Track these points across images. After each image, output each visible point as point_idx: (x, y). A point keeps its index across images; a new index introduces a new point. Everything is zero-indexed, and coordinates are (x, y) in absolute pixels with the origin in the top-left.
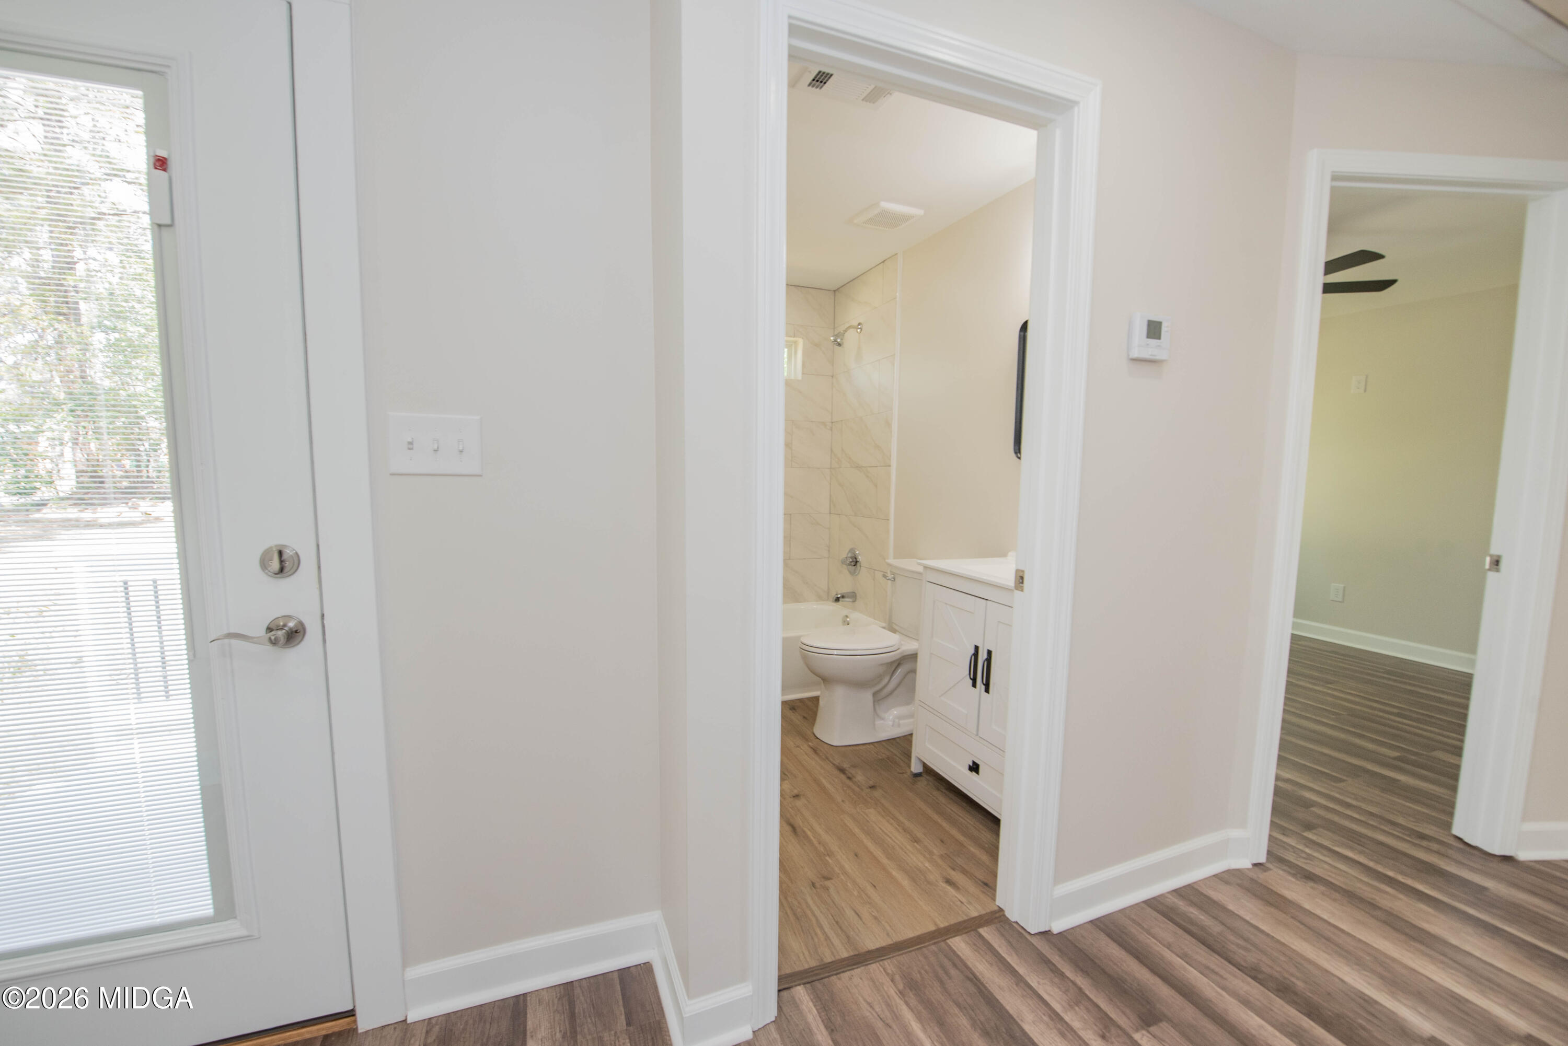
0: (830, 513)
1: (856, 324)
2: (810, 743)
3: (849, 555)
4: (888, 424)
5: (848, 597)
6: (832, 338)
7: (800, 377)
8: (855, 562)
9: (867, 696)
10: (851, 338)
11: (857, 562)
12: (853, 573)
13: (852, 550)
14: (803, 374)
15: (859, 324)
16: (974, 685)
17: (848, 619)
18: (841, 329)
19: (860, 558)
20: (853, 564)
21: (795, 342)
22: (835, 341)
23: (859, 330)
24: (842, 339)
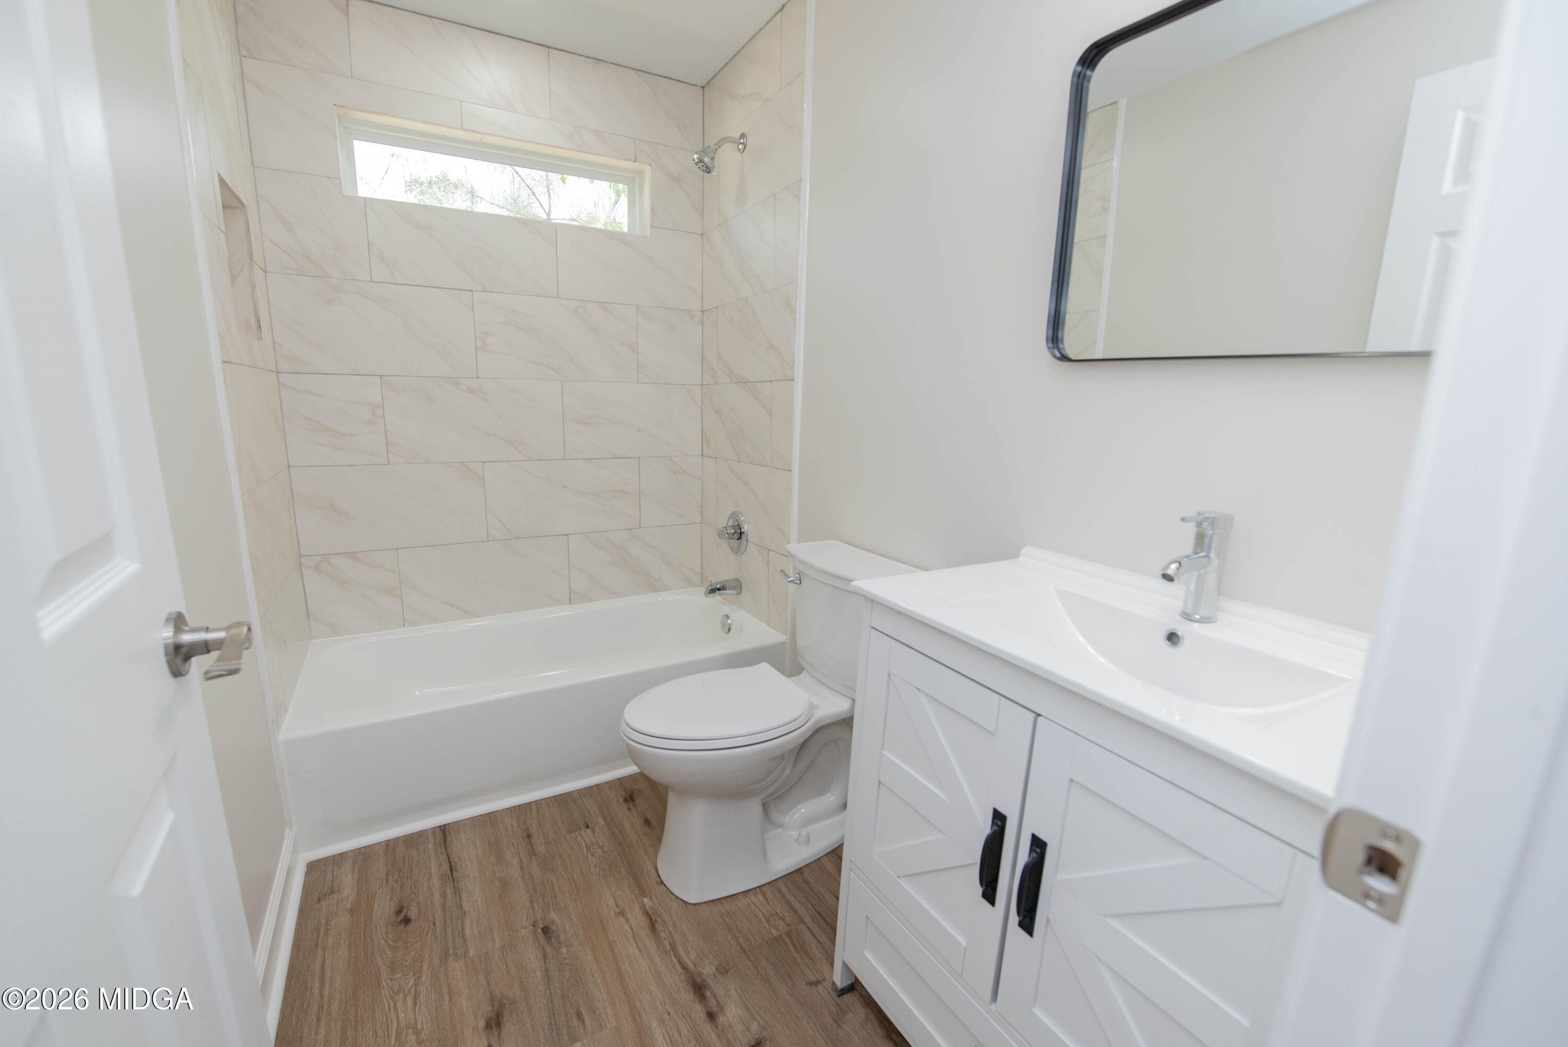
0: (702, 455)
1: (738, 137)
2: (646, 900)
3: (731, 523)
4: (791, 308)
5: (731, 588)
6: (695, 156)
7: (648, 233)
8: (740, 534)
9: (754, 807)
10: (727, 156)
11: (741, 533)
12: (737, 551)
13: (734, 516)
14: (652, 227)
15: (743, 136)
16: (990, 895)
17: (729, 621)
18: (711, 142)
19: (745, 528)
20: (736, 536)
21: (641, 173)
22: (701, 161)
23: (740, 147)
24: (713, 159)
